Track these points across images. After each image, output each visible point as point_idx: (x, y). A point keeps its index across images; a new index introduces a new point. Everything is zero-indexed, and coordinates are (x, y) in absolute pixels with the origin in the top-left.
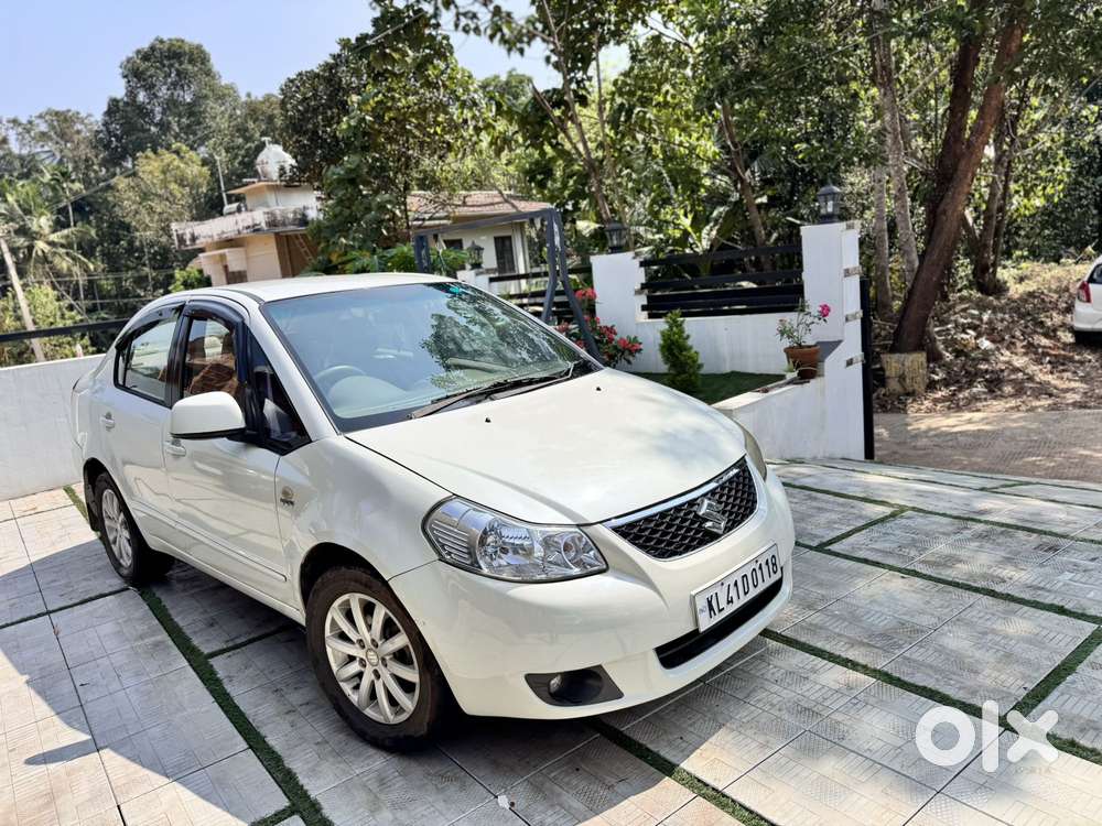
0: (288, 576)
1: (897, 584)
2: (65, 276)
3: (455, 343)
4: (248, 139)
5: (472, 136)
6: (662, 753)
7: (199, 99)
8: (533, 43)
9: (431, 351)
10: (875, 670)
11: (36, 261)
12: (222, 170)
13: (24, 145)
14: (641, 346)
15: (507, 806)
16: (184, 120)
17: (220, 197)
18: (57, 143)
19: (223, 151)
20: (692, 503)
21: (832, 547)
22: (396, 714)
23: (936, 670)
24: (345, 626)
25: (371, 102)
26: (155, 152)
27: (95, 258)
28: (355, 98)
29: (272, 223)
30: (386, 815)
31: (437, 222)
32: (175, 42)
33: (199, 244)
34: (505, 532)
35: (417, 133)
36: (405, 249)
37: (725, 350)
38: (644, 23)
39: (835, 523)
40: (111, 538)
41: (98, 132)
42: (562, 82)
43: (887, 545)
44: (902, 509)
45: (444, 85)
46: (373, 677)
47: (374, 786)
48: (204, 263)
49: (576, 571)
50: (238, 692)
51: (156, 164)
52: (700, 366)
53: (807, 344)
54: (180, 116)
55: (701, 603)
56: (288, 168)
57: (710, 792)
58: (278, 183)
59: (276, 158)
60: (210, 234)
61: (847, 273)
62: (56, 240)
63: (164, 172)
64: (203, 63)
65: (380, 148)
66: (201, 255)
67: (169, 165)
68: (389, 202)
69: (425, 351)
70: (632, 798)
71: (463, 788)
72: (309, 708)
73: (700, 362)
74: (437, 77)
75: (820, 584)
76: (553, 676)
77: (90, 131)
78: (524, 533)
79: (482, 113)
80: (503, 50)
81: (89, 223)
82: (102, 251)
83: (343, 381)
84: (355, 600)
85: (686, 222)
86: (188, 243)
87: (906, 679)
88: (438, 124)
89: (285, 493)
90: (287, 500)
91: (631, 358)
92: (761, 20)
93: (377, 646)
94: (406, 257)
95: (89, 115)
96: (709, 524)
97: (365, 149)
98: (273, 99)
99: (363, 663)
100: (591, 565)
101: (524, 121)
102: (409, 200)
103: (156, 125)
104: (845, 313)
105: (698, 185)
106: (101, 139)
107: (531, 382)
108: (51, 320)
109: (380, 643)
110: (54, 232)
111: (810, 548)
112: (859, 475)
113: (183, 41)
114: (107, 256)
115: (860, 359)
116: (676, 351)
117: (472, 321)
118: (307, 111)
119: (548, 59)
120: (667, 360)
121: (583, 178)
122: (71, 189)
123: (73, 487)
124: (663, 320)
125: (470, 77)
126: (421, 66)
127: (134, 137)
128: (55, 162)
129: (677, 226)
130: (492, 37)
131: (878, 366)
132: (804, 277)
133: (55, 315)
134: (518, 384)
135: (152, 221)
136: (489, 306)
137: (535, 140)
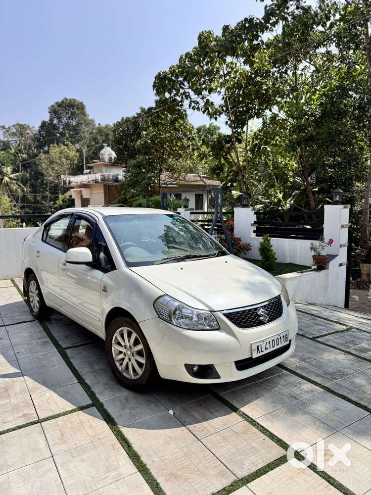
0: (101, 319)
1: (341, 357)
2: (14, 192)
3: (173, 238)
4: (97, 143)
5: (191, 152)
6: (234, 404)
7: (79, 124)
8: (221, 116)
9: (163, 240)
10: (324, 386)
11: (4, 185)
12: (85, 155)
13: (6, 137)
14: (251, 248)
15: (172, 414)
16: (71, 132)
17: (82, 166)
18: (19, 137)
19: (86, 147)
20: (256, 309)
21: (318, 339)
22: (135, 375)
23: (348, 389)
24: (120, 340)
25: (151, 135)
26: (58, 144)
27: (27, 186)
28: (144, 132)
29: (103, 180)
30: (127, 411)
31: (172, 186)
32: (72, 100)
33: (72, 185)
34: (183, 310)
35: (168, 149)
36: (158, 198)
37: (287, 253)
38: (270, 110)
39: (322, 330)
40: (31, 300)
41: (36, 134)
42: (231, 133)
43: (341, 341)
44: (352, 328)
45: (182, 130)
46: (128, 360)
47: (124, 401)
48: (72, 193)
49: (208, 328)
50: (76, 363)
51: (58, 150)
52: (276, 259)
53: (323, 254)
54: (70, 131)
55: (254, 347)
56: (113, 158)
57: (250, 420)
58: (108, 163)
59: (108, 153)
60: (77, 181)
61: (343, 226)
62: (13, 177)
63: (60, 153)
64: (82, 110)
65: (152, 154)
66: (72, 190)
67: (63, 151)
68: (153, 176)
69: (160, 240)
70: (220, 418)
71: (156, 406)
72: (102, 371)
73: (276, 257)
74: (179, 127)
75: (310, 352)
76: (195, 366)
77: (33, 133)
78: (190, 312)
79: (196, 143)
80: (208, 118)
81: (27, 171)
82: (30, 183)
83: (130, 248)
84: (125, 330)
85: (281, 196)
86: (67, 184)
87: (336, 391)
88: (177, 146)
89: (104, 287)
90: (105, 290)
91: (246, 252)
92: (318, 116)
93: (131, 348)
94: (158, 201)
95: (34, 127)
96: (261, 318)
97: (146, 154)
98: (109, 127)
99: (125, 354)
100: (214, 327)
101: (213, 148)
102: (161, 176)
103: (60, 133)
104: (341, 244)
105: (287, 180)
106: (37, 137)
107: (200, 256)
108: (7, 210)
109: (132, 347)
110: (12, 173)
111: (309, 338)
112: (337, 313)
113: (75, 100)
114: (32, 186)
115: (346, 264)
116: (266, 251)
117: (181, 230)
118: (123, 135)
119: (227, 123)
120: (261, 255)
121: (236, 174)
122: (21, 157)
123: (14, 279)
124: (261, 237)
125: (193, 128)
126: (173, 122)
127: (50, 138)
128: (17, 145)
129: (276, 197)
130: (204, 112)
131: (358, 268)
132: (324, 226)
133: (8, 208)
134: (195, 257)
135: (53, 173)
136: (188, 225)
137: (217, 156)
